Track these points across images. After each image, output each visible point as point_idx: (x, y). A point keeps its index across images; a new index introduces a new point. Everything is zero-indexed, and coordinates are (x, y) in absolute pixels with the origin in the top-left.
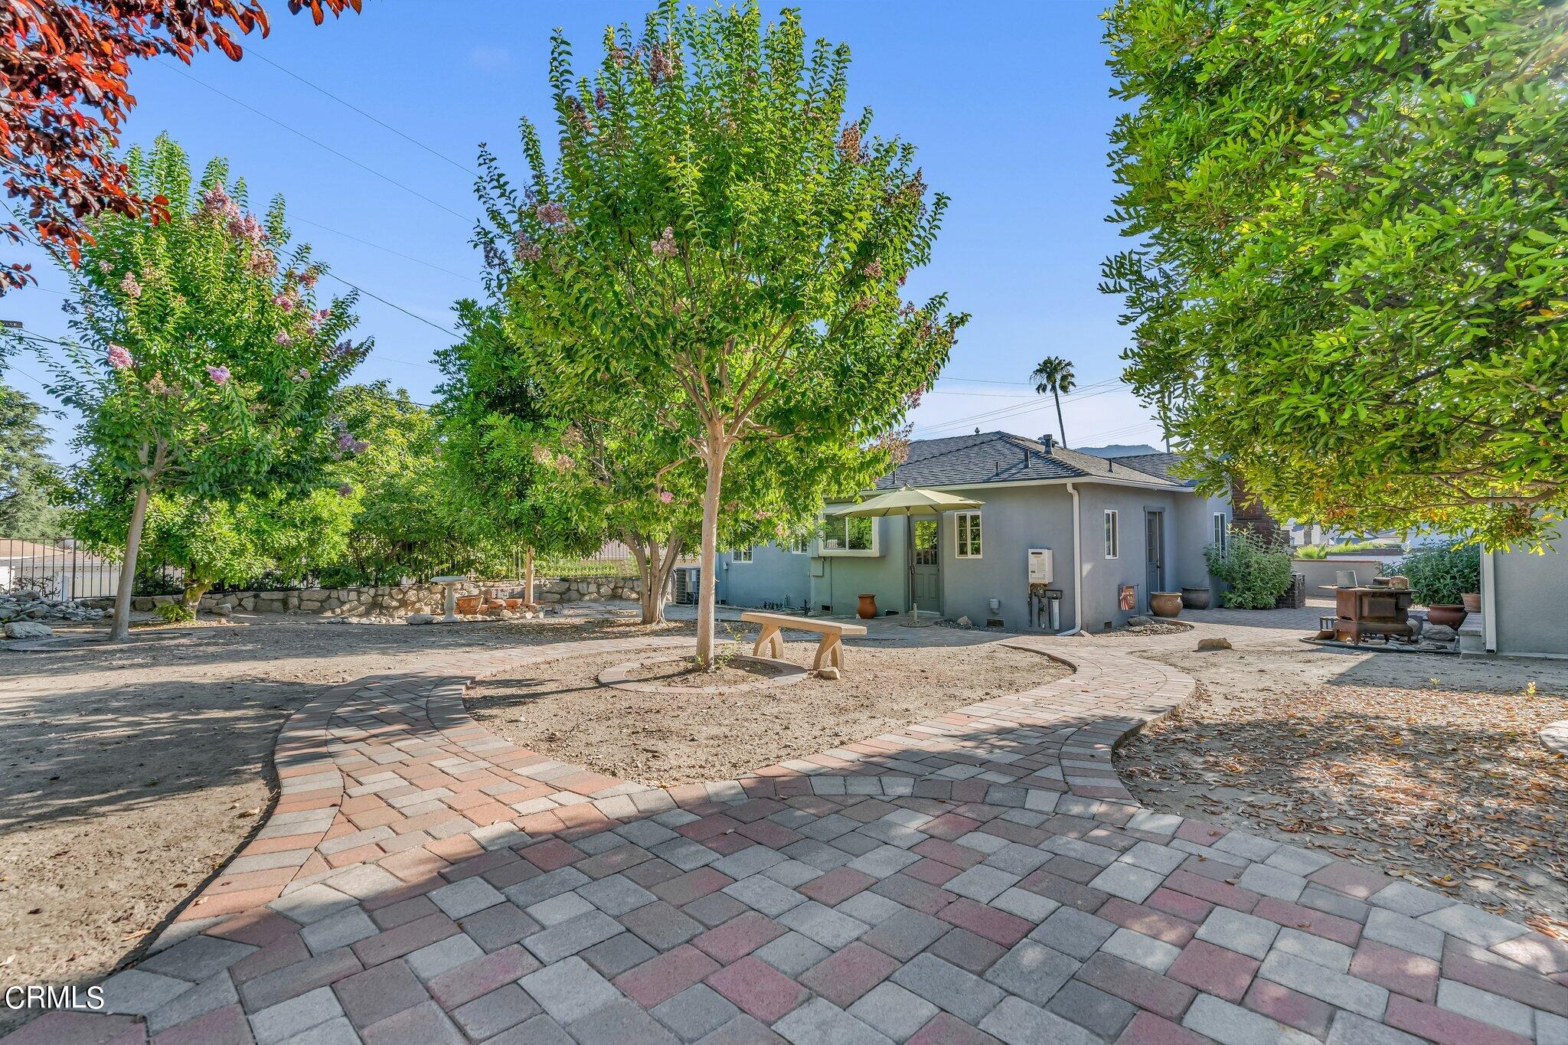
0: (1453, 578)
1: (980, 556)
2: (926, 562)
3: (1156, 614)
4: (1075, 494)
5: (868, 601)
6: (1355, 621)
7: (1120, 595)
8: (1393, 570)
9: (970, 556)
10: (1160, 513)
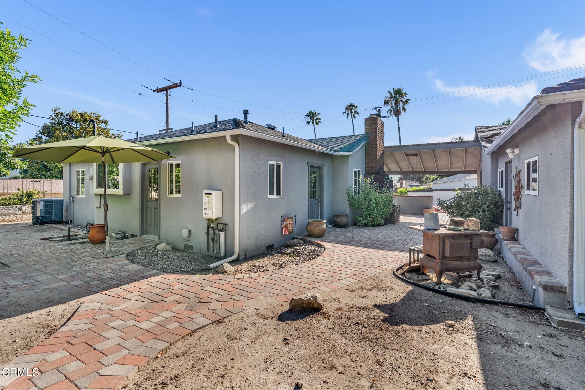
1: (180, 196)
3: (310, 235)
4: (235, 144)
5: (97, 230)
6: (438, 260)
7: (282, 224)
8: (447, 205)
9: (175, 195)
10: (321, 167)
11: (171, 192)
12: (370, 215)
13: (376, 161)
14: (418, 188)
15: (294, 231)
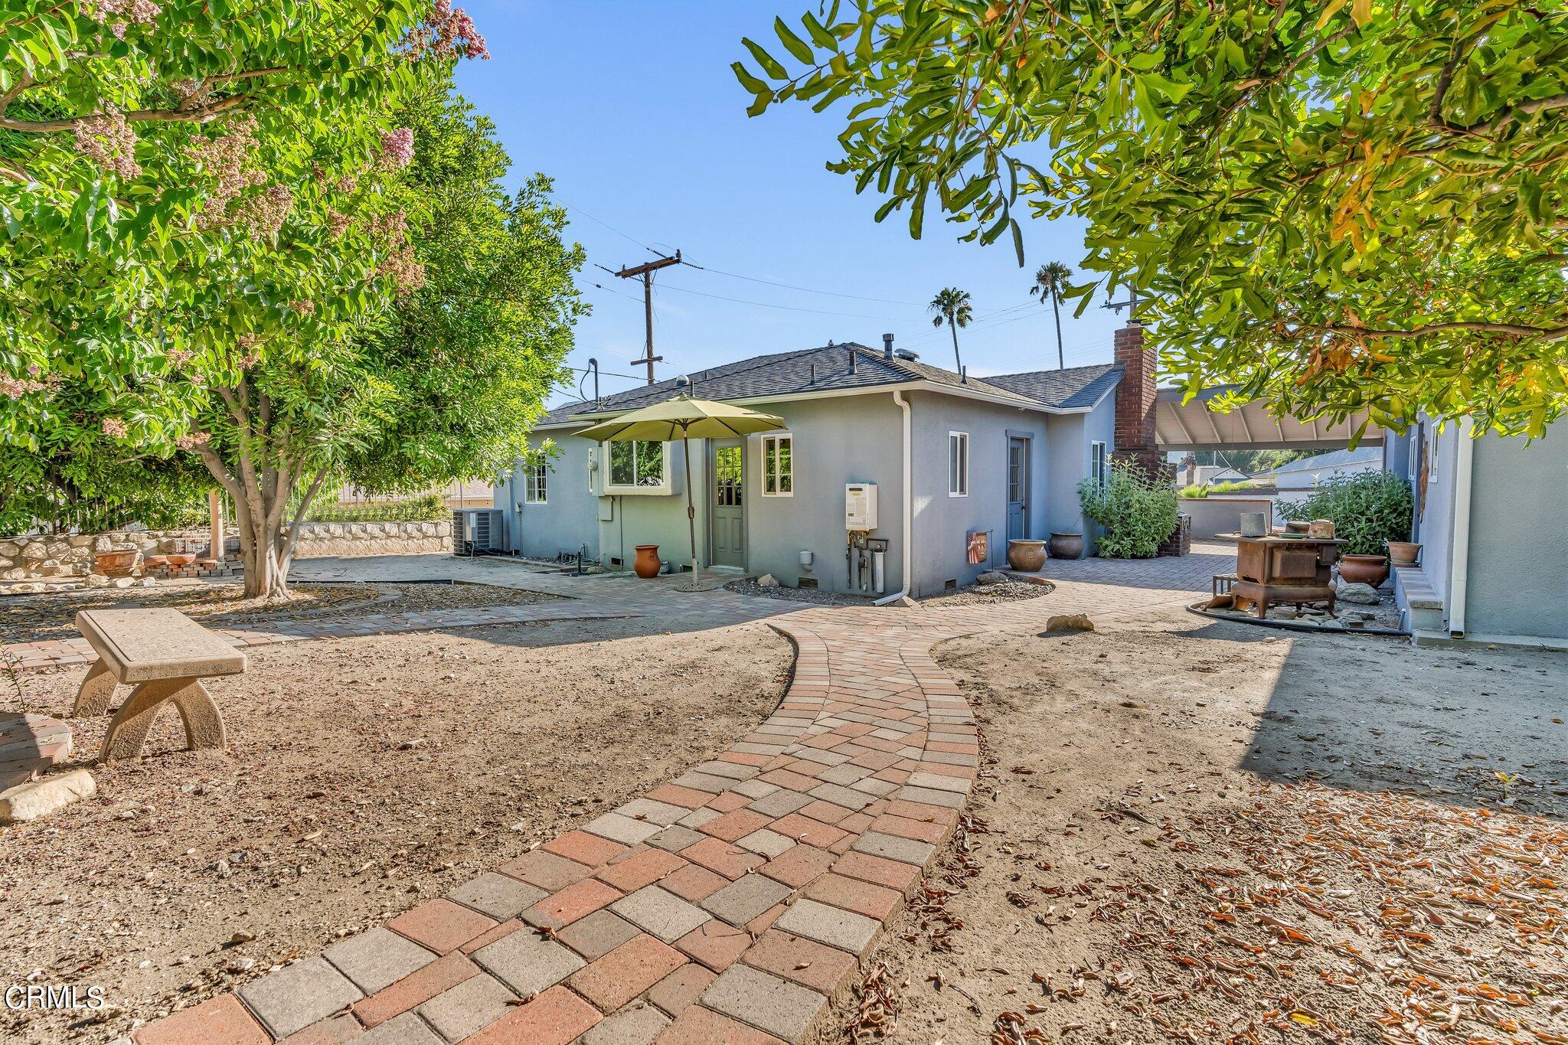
0: (1370, 520)
1: (790, 494)
2: (730, 502)
3: (1014, 568)
4: (905, 405)
5: (648, 553)
6: (1262, 584)
7: (968, 544)
8: (1296, 511)
9: (779, 493)
10: (1028, 440)
11: (771, 487)
12: (1128, 534)
13: (1140, 424)
14: (1236, 486)
15: (989, 558)
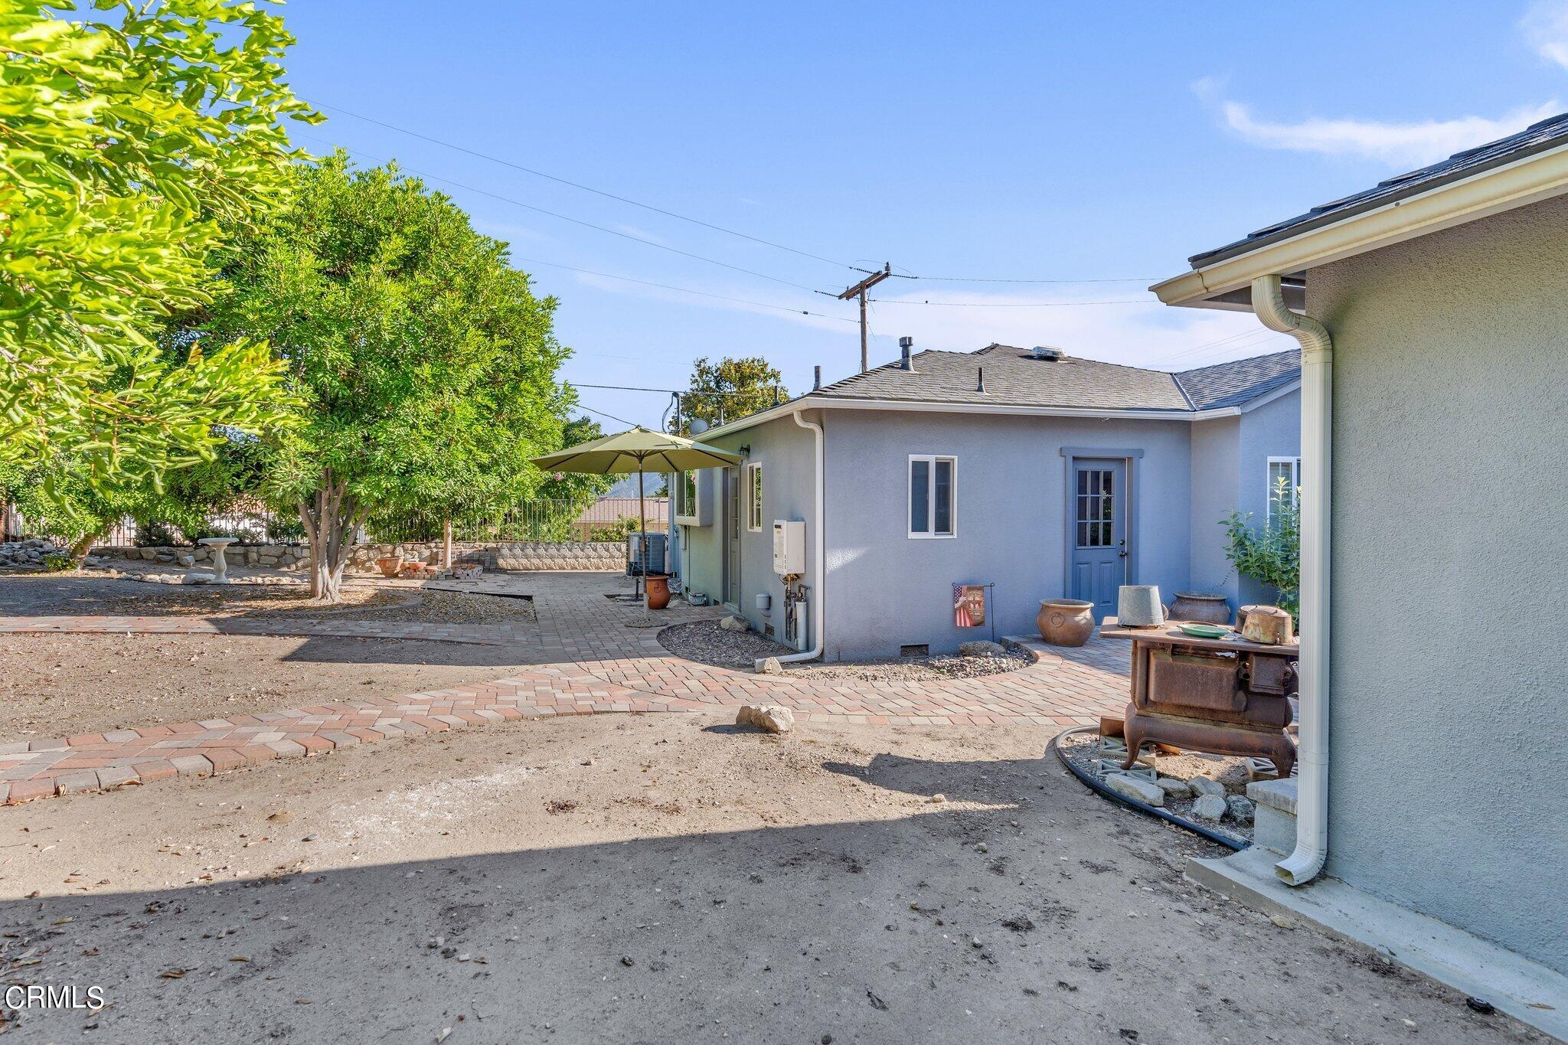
1: (761, 529)
3: (1045, 639)
5: (655, 584)
6: (1135, 708)
7: (955, 600)
9: (755, 529)
11: (751, 523)
15: (988, 622)
